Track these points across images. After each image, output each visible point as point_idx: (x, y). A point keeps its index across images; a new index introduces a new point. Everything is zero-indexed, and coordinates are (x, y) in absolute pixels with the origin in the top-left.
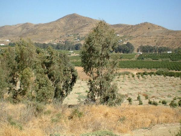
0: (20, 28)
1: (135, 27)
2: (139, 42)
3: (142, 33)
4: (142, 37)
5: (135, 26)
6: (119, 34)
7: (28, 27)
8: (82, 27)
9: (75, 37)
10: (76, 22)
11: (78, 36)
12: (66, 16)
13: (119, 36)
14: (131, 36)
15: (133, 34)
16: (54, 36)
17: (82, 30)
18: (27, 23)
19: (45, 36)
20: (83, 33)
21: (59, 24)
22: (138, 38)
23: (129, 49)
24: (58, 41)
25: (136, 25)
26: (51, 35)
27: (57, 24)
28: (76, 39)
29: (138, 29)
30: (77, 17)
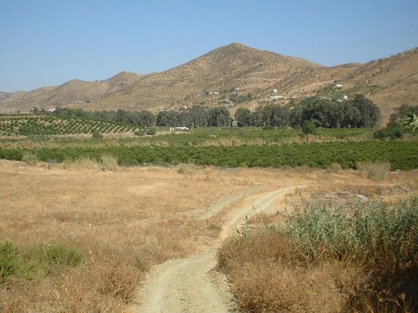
0: (104, 84)
1: (389, 63)
2: (397, 99)
3: (409, 74)
4: (409, 84)
5: (387, 59)
6: (342, 84)
7: (124, 82)
8: (246, 72)
9: (224, 98)
10: (236, 63)
11: (234, 93)
12: (214, 51)
13: (340, 88)
14: (375, 84)
15: (382, 81)
16: (172, 95)
17: (246, 80)
18: (123, 73)
19: (149, 97)
20: (246, 87)
21: (194, 69)
22: (395, 87)
23: (360, 117)
24: (176, 109)
25: (392, 56)
26: (164, 95)
27: (188, 70)
28: (225, 102)
29: (396, 66)
30: (239, 51)
